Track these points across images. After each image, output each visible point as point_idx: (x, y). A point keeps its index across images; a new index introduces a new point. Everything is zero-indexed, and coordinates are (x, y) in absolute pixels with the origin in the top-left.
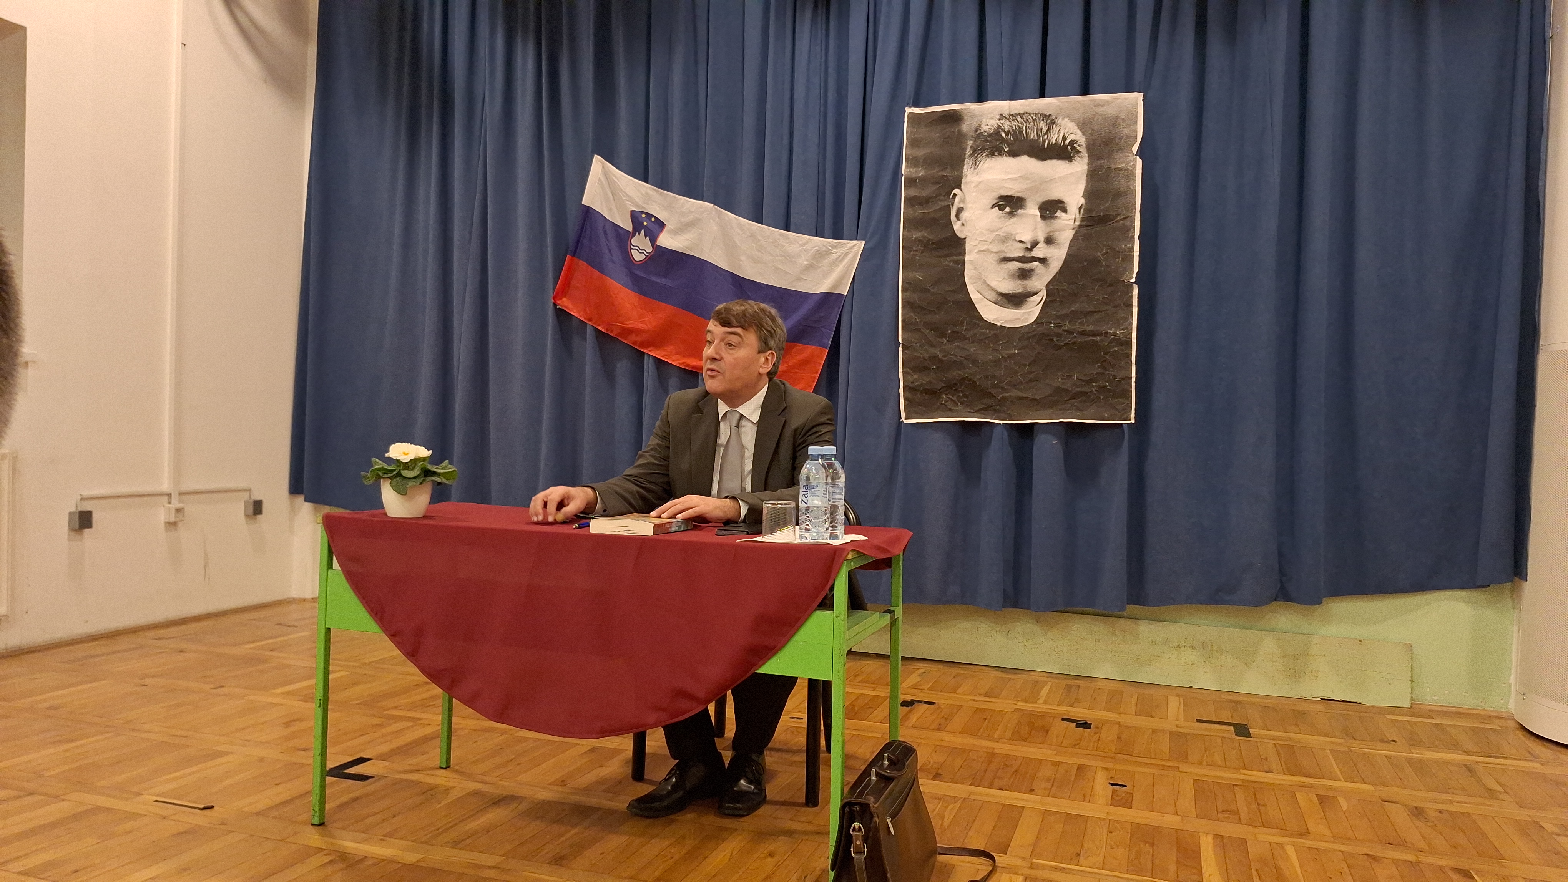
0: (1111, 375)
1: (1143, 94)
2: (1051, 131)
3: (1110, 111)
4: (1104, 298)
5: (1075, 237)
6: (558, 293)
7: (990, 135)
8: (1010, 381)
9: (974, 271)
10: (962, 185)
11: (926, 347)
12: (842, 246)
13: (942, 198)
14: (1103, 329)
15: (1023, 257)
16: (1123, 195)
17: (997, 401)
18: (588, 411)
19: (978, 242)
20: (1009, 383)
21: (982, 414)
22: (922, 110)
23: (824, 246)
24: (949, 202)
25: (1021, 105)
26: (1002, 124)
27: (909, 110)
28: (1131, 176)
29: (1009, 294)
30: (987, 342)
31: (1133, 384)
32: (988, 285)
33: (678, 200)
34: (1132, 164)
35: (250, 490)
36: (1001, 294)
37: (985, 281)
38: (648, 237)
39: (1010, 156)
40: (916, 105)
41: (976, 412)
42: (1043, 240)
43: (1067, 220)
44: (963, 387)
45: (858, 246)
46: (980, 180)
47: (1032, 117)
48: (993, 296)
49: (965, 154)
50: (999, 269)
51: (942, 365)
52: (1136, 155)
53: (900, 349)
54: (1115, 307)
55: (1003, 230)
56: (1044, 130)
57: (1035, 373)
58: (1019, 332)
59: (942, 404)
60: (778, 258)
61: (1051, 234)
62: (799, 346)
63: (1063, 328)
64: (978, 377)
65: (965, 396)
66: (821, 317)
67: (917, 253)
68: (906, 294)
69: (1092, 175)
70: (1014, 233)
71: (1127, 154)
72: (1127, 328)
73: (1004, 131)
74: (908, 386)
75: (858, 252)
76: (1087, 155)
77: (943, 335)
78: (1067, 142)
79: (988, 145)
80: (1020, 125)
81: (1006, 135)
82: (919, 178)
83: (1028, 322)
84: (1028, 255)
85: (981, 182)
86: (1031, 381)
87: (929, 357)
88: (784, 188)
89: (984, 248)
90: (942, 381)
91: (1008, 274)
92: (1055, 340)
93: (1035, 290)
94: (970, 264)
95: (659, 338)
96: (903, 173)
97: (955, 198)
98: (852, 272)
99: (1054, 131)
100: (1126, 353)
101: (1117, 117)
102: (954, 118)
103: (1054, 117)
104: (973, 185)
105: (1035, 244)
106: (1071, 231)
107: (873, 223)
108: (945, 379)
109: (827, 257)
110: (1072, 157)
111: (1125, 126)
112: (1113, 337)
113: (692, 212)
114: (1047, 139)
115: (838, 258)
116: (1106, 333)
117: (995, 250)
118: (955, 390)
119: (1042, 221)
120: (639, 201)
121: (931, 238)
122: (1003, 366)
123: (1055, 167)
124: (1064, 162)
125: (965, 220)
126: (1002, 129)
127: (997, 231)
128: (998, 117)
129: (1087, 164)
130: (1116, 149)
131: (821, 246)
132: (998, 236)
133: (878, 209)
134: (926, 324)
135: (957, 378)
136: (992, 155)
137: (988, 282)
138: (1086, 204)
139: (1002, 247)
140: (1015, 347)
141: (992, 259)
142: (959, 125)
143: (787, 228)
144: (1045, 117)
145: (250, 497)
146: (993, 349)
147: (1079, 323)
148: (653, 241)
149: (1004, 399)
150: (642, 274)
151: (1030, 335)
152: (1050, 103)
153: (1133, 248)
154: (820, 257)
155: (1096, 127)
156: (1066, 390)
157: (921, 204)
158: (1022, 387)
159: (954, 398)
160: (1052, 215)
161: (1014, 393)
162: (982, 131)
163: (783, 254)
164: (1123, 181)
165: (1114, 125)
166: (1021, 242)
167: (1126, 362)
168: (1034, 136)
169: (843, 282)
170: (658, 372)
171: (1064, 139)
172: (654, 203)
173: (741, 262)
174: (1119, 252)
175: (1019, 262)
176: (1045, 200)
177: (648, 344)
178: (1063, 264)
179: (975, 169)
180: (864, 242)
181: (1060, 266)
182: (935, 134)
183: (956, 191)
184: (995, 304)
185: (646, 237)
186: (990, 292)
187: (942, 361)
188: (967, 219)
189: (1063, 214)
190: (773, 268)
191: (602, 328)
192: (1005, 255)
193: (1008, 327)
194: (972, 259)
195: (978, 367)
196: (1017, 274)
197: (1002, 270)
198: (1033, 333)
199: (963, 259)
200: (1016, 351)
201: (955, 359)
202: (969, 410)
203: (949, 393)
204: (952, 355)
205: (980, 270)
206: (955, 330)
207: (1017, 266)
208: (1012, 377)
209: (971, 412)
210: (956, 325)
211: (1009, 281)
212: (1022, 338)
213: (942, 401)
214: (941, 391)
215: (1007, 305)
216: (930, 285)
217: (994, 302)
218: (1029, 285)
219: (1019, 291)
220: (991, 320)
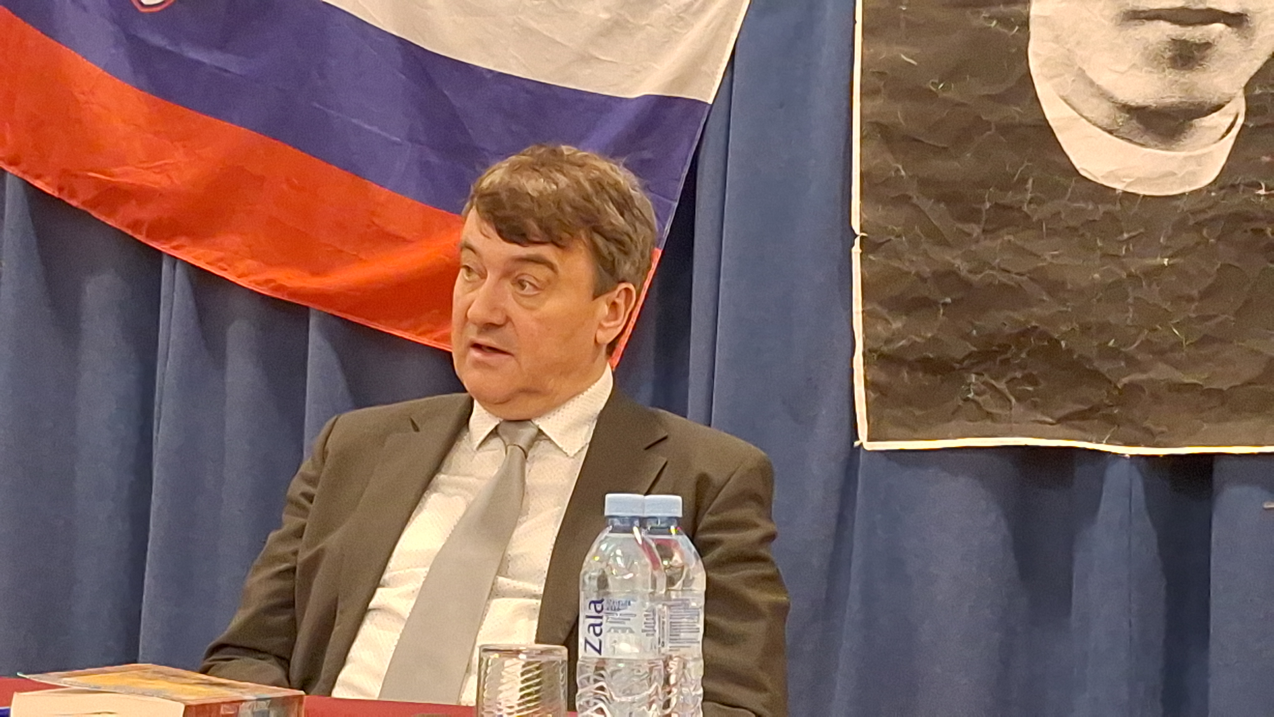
8: (1148, 340)
9: (1055, 46)
11: (925, 246)
15: (1183, 9)
17: (1116, 393)
20: (1147, 345)
21: (1073, 427)
29: (1145, 107)
30: (1088, 235)
32: (1092, 83)
36: (1127, 108)
37: (1083, 71)
41: (1059, 421)
44: (1023, 355)
48: (1103, 111)
50: (1120, 41)
51: (968, 296)
53: (856, 250)
57: (1216, 320)
58: (1176, 208)
59: (966, 400)
64: (1064, 328)
65: (1029, 378)
68: (874, 104)
74: (875, 351)
77: (972, 216)
83: (1195, 183)
84: (1198, 4)
87: (934, 273)
90: (967, 337)
91: (1142, 54)
93: (1215, 101)
94: (1044, 25)
95: (202, 214)
98: (727, 41)
108: (974, 332)
109: (660, 2)
118: (1002, 363)
122: (1130, 300)
134: (926, 185)
135: (1007, 330)
137: (1090, 74)
140: (1163, 250)
141: (1101, 15)
146: (1104, 255)
149: (1135, 388)
150: (159, 41)
151: (1201, 217)
154: (643, 2)
158: (1182, 356)
159: (1001, 385)
161: (1161, 373)
170: (197, 303)
175: (1172, 22)
177: (173, 230)
184: (1111, 132)
186: (1095, 101)
187: (966, 284)
190: (516, 28)
191: (47, 184)
192: (1136, 4)
193: (1144, 196)
194: (1048, 14)
195: (1064, 302)
196: (1168, 54)
197: (1127, 42)
198: (1211, 214)
199: (1024, 12)
200: (1166, 261)
201: (1003, 278)
202: (1040, 417)
203: (985, 370)
204: (993, 268)
205: (1067, 43)
206: (1001, 202)
207: (1167, 33)
208: (1156, 330)
209: (1045, 423)
210: (1004, 188)
211: (1146, 72)
212: (1181, 226)
213: (969, 391)
214: (966, 363)
215: (1142, 137)
216: (937, 81)
217: (1105, 130)
218: (1199, 86)
219: (1175, 100)
220: (1096, 175)
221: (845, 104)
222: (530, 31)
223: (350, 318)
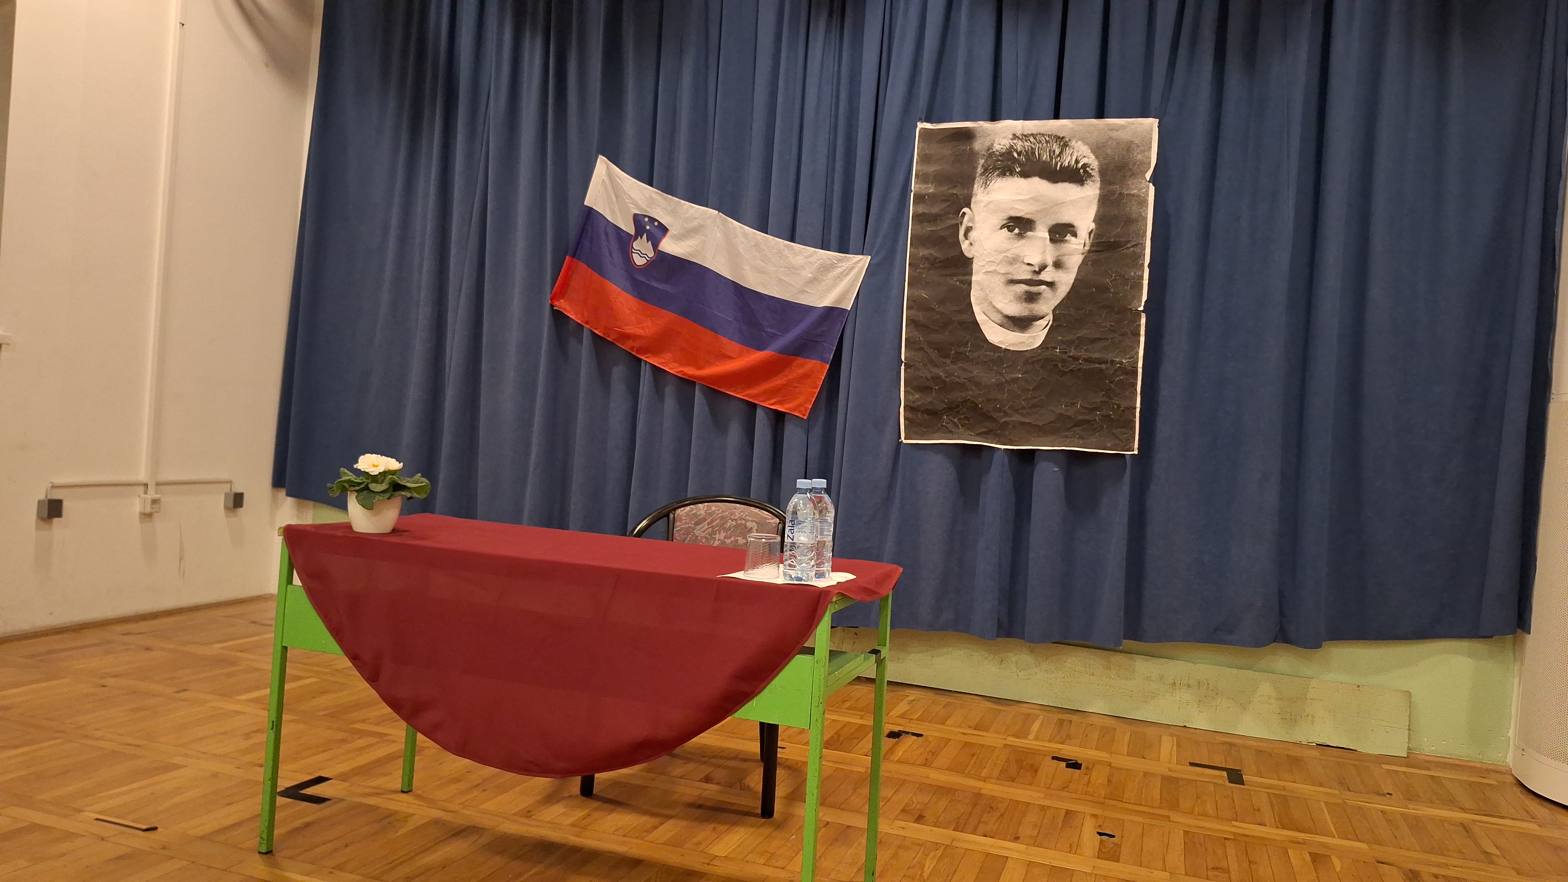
0: (1115, 404)
1: (1158, 120)
2: (1064, 153)
3: (1125, 136)
4: (1111, 325)
5: (1084, 263)
6: (553, 295)
7: (1002, 155)
8: (1012, 405)
9: (981, 292)
10: (972, 204)
11: (929, 367)
12: (848, 260)
13: (951, 216)
14: (1110, 356)
15: (1030, 279)
16: (1133, 222)
17: (999, 425)
18: (581, 416)
19: (985, 262)
20: (1012, 407)
21: (982, 437)
22: (935, 127)
23: (829, 259)
24: (957, 220)
25: (1034, 126)
26: (1015, 144)
27: (921, 125)
28: (1143, 203)
29: (1015, 317)
30: (991, 364)
31: (1138, 415)
32: (994, 307)
33: (683, 205)
34: (1144, 190)
35: (231, 482)
36: (1007, 317)
37: (991, 302)
38: (650, 242)
39: (1021, 177)
40: (928, 120)
41: (977, 435)
42: (1052, 263)
43: (1076, 244)
44: (965, 409)
45: (864, 261)
46: (990, 200)
47: (1045, 139)
48: (998, 318)
49: (976, 173)
50: (1006, 291)
51: (944, 386)
52: (1149, 182)
53: (903, 367)
54: (1122, 335)
55: (1011, 252)
56: (1057, 152)
57: (1038, 399)
58: (1025, 355)
59: (942, 425)
60: (781, 269)
61: (1061, 258)
62: (800, 360)
63: (1068, 354)
64: (980, 400)
65: (966, 418)
66: (823, 331)
67: (923, 271)
68: (911, 312)
69: (1104, 200)
70: (1023, 254)
71: (1140, 180)
72: (1133, 357)
73: (1017, 151)
74: (909, 406)
75: (864, 267)
76: (1099, 179)
77: (947, 356)
78: (1080, 165)
79: (999, 165)
80: (1033, 146)
81: (1018, 155)
82: (928, 194)
83: (1033, 346)
84: (1036, 278)
85: (991, 202)
86: (1034, 406)
87: (932, 377)
88: (790, 201)
89: (992, 268)
90: (943, 402)
91: (1014, 297)
92: (1060, 365)
93: (1041, 315)
94: (977, 284)
95: (657, 345)
96: (913, 188)
97: (964, 217)
98: (856, 286)
99: (1067, 154)
100: (1132, 383)
101: (1132, 142)
102: (967, 136)
103: (1067, 140)
104: (983, 205)
105: (1043, 267)
106: (1080, 255)
107: (879, 240)
108: (946, 400)
109: (831, 270)
110: (1084, 181)
111: (1139, 151)
112: (1118, 365)
113: (695, 218)
114: (1060, 161)
115: (843, 272)
116: (1112, 361)
117: (1002, 271)
118: (956, 412)
119: (1051, 244)
120: (643, 205)
121: (938, 256)
122: (1006, 390)
123: (1067, 191)
124: (1076, 186)
125: (974, 240)
126: (1014, 149)
127: (1005, 252)
128: (1011, 137)
129: (1099, 189)
130: (1129, 175)
131: (826, 260)
132: (1006, 258)
133: (885, 226)
134: (930, 344)
135: (959, 400)
136: (1003, 174)
137: (994, 304)
138: (1096, 228)
139: (1010, 269)
140: (1019, 371)
141: (999, 281)
142: (971, 144)
143: (792, 240)
144: (1059, 139)
145: (231, 489)
146: (997, 373)
147: (1085, 350)
148: (655, 246)
149: (1006, 423)
150: (642, 279)
151: (1034, 359)
152: (1064, 126)
153: (1142, 277)
154: (825, 270)
155: (1109, 151)
156: (1070, 417)
157: (929, 221)
158: (1025, 412)
159: (956, 420)
160: (1062, 239)
161: (1017, 418)
162: (994, 150)
163: (786, 265)
164: (1134, 208)
165: (1128, 150)
166: (1029, 264)
167: (1131, 392)
168: (1046, 158)
169: (847, 296)
170: (655, 380)
171: (1077, 162)
172: (657, 207)
173: (744, 272)
174: (1128, 280)
175: (1026, 285)
176: (1054, 223)
177: (646, 351)
178: (1071, 289)
179: (985, 188)
180: (870, 257)
181: (1068, 291)
182: (946, 151)
183: (965, 210)
184: (1001, 326)
185: (648, 242)
186: (995, 314)
187: (944, 382)
188: (976, 239)
189: (1073, 238)
190: (777, 279)
191: (599, 332)
192: (1013, 277)
193: (1013, 351)
194: (978, 280)
195: (981, 390)
196: (1024, 297)
197: (1008, 292)
198: (1039, 358)
199: (970, 279)
200: (1020, 376)
201: (957, 380)
202: (970, 433)
203: (951, 415)
204: (955, 376)
205: (986, 291)
206: (959, 351)
207: (1024, 288)
208: (1015, 402)
209: (972, 435)
210: (960, 347)
211: (1016, 303)
212: (1026, 362)
213: (943, 422)
214: (942, 412)
215: (1013, 328)
216: (935, 304)
217: (999, 325)
218: (1036, 309)
219: (1025, 314)
220: (995, 342)
221: (900, 312)
222: (782, 280)
223: (710, 386)
